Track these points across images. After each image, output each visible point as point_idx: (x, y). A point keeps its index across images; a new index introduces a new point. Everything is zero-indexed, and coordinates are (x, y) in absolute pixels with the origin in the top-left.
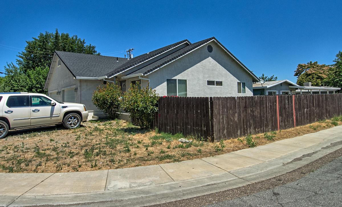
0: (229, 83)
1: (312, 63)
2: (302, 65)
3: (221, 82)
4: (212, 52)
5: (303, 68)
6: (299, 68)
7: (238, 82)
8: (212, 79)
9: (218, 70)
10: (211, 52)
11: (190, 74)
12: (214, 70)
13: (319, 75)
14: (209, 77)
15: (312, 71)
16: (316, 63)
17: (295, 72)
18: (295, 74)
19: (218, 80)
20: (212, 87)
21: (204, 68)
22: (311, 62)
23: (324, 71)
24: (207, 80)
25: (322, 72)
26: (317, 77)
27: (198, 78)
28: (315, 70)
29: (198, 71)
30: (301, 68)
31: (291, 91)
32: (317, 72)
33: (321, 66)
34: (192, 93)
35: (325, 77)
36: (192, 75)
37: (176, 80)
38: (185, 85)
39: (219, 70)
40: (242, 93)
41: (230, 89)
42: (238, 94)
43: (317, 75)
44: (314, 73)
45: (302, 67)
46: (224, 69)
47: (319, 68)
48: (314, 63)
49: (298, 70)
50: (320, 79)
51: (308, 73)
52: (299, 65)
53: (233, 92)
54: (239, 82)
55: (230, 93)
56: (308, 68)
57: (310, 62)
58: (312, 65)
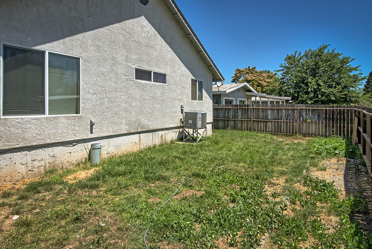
0: (178, 79)
1: (251, 68)
2: (240, 70)
3: (164, 76)
4: (147, 5)
5: (242, 74)
6: (237, 74)
7: (192, 80)
8: (145, 67)
9: (158, 48)
10: (145, 5)
11: (90, 43)
12: (152, 47)
13: (259, 82)
14: (140, 60)
15: (252, 77)
16: (254, 68)
17: (232, 77)
18: (233, 80)
19: (157, 70)
20: (145, 84)
21: (128, 36)
22: (249, 67)
23: (264, 78)
24: (134, 67)
25: (262, 78)
26: (257, 84)
27: (114, 59)
28: (254, 76)
29: (113, 42)
30: (238, 73)
31: (248, 99)
32: (258, 78)
33: (260, 72)
34: (95, 96)
35: (265, 85)
36: (98, 47)
37: (44, 53)
38: (75, 73)
39: (161, 50)
40: (197, 101)
41: (179, 92)
42: (192, 102)
43: (257, 81)
44: (254, 80)
45: (240, 73)
46: (170, 49)
47: (259, 74)
48: (252, 69)
49: (236, 75)
50: (260, 86)
51: (248, 79)
52: (238, 70)
53: (184, 97)
54: (194, 78)
55: (179, 100)
56: (247, 73)
57: (247, 68)
58: (251, 71)
